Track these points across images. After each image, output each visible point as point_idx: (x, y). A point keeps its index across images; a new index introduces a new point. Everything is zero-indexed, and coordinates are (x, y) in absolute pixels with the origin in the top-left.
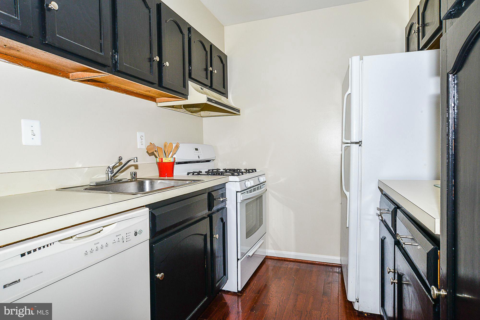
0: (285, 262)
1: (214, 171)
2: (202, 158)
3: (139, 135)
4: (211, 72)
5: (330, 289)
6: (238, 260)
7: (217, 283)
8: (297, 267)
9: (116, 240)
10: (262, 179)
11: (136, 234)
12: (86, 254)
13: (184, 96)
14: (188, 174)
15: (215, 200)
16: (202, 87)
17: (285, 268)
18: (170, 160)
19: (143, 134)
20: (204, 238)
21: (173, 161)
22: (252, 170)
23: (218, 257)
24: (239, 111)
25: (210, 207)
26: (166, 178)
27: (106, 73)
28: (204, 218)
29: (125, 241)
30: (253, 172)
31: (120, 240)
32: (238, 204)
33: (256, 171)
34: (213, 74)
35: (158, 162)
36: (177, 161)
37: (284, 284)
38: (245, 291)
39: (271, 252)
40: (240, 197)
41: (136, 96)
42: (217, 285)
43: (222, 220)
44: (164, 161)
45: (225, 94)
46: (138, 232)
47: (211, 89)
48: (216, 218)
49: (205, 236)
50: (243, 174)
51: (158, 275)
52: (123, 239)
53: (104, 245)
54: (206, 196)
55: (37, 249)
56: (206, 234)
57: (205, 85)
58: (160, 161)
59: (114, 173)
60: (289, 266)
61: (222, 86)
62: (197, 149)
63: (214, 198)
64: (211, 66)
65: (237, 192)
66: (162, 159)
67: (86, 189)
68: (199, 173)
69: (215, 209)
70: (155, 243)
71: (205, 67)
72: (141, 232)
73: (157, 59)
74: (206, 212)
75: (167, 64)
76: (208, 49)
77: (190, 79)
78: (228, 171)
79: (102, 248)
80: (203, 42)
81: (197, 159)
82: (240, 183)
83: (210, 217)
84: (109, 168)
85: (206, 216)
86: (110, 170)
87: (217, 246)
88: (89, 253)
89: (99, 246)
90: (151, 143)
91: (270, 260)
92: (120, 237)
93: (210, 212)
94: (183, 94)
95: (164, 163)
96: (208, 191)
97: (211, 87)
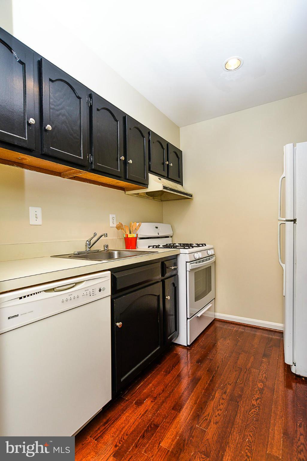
0: (232, 325)
1: (171, 245)
2: (160, 235)
3: (111, 216)
4: (168, 165)
5: (270, 352)
6: (187, 319)
7: (169, 336)
8: (242, 330)
9: (85, 294)
10: (210, 252)
11: (100, 290)
12: (63, 302)
13: (144, 185)
14: (149, 247)
15: (167, 268)
16: (160, 178)
17: (231, 329)
18: (134, 235)
19: (114, 216)
20: (157, 298)
21: (136, 237)
22: (202, 244)
23: (170, 315)
24: (191, 196)
25: (163, 273)
26: (131, 250)
27: (84, 171)
28: (158, 282)
29: (92, 295)
30: (203, 246)
31: (88, 293)
32: (188, 272)
33: (205, 245)
34: (169, 167)
35: (124, 238)
36: (139, 236)
37: (228, 343)
38: (193, 346)
39: (220, 315)
40: (189, 266)
41: (109, 187)
42: (169, 338)
43: (174, 284)
44: (129, 237)
45: (180, 183)
46: (101, 289)
47: (168, 179)
48: (168, 283)
49: (159, 296)
50: (193, 248)
51: (118, 324)
52: (90, 293)
53: (76, 296)
54: (159, 264)
55: (30, 295)
56: (159, 295)
57: (163, 176)
58: (126, 237)
59: (91, 245)
60: (235, 329)
61: (178, 176)
62: (157, 228)
63: (167, 266)
64: (168, 161)
65: (187, 262)
66: (127, 235)
67: (70, 257)
68: (158, 247)
69: (167, 275)
70: (115, 298)
71: (163, 162)
72: (104, 289)
73: (123, 158)
74: (159, 277)
75: (131, 161)
76: (165, 147)
77: (149, 172)
78: (182, 245)
79: (74, 298)
80: (161, 142)
81: (157, 235)
82: (189, 255)
83: (163, 281)
84: (87, 242)
85: (160, 281)
86: (88, 243)
87: (169, 306)
88: (65, 301)
89: (72, 297)
90: (120, 223)
91: (219, 322)
92: (88, 292)
93: (163, 278)
94: (144, 184)
95: (129, 238)
96: (161, 261)
97: (168, 178)
